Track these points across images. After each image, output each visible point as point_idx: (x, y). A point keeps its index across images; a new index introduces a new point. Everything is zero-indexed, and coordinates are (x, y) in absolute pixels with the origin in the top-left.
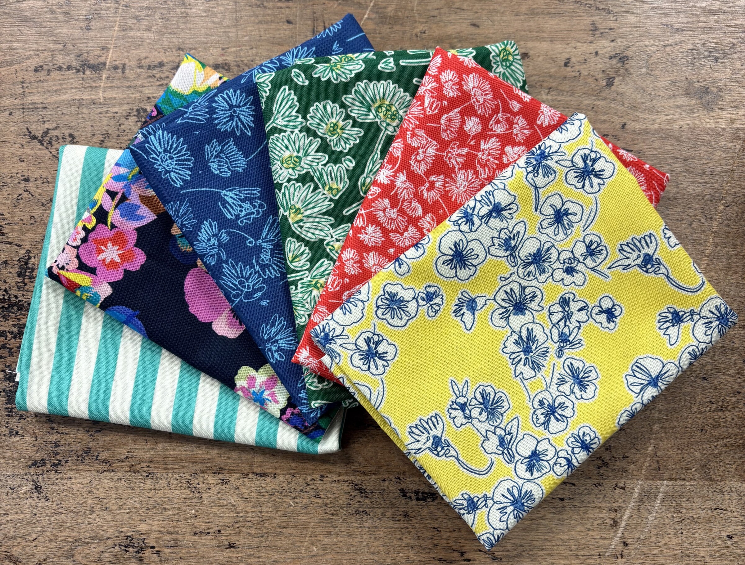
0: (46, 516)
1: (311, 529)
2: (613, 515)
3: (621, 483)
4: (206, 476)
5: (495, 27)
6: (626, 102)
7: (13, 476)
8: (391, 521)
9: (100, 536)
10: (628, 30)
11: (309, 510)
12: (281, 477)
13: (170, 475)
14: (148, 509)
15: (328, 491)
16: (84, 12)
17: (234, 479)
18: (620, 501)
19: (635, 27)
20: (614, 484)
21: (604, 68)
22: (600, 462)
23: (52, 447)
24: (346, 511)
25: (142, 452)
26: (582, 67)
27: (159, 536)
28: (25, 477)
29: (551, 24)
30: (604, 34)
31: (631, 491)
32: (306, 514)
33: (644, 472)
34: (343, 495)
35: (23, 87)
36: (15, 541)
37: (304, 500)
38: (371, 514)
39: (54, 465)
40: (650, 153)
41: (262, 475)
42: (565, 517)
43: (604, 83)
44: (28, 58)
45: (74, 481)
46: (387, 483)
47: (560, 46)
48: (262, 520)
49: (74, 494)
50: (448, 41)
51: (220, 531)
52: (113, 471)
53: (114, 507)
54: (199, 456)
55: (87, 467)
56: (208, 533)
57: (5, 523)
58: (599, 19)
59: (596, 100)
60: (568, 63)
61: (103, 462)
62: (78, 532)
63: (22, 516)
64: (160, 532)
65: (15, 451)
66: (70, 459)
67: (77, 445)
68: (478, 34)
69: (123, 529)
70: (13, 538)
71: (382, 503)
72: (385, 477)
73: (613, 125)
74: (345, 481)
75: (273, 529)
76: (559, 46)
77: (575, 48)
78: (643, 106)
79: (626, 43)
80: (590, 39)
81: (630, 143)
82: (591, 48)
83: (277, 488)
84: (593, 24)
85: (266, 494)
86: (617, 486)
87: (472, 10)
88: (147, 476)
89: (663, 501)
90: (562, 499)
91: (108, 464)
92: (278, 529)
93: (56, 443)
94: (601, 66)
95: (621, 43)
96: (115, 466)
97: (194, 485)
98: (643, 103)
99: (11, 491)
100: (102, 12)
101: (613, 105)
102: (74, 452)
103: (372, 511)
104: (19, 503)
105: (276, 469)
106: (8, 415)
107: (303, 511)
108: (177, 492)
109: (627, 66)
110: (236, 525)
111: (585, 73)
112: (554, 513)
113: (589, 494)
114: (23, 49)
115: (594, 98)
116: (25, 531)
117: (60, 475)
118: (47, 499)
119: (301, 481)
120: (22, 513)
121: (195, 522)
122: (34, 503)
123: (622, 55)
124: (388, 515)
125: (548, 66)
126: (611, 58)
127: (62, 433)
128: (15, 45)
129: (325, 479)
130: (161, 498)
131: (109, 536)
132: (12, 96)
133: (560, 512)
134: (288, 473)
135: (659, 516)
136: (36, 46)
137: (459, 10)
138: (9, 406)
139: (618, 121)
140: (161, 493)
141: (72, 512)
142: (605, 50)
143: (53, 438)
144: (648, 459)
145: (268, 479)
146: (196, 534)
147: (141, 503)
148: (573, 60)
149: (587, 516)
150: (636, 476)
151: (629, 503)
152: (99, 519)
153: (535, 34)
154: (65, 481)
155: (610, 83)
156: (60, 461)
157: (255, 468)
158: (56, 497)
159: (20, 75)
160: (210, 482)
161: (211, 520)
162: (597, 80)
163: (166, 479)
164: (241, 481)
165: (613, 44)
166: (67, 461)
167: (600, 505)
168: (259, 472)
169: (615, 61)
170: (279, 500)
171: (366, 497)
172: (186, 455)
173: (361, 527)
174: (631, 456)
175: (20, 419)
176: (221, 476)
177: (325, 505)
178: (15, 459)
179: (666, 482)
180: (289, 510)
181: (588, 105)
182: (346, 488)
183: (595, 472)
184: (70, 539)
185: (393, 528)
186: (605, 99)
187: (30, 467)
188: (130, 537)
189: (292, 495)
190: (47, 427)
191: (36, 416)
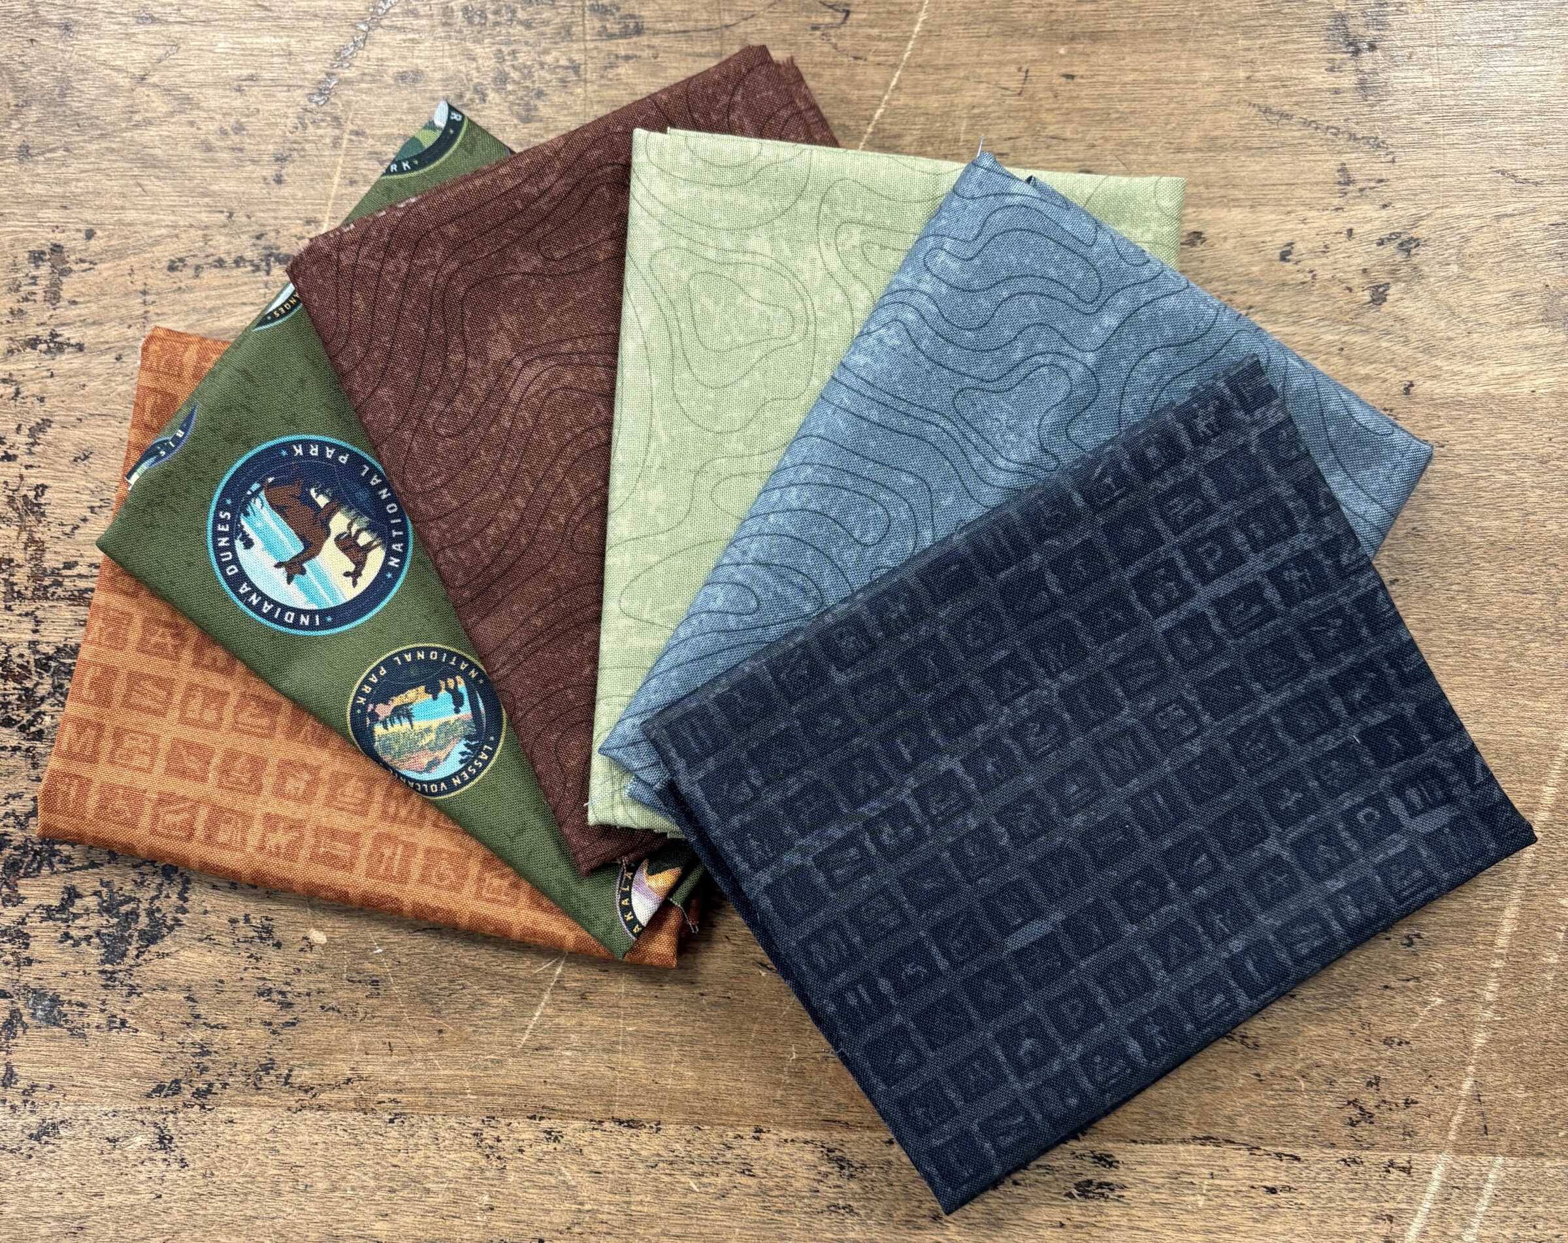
0: (182, 1199)
3: (1402, 1159)
4: (515, 1125)
7: (115, 1113)
12: (670, 1130)
13: (439, 1119)
14: (393, 1191)
15: (771, 1164)
17: (574, 1130)
20: (1386, 1159)
23: (195, 1055)
25: (380, 1069)
28: (139, 1117)
31: (1425, 1177)
33: (1452, 1137)
34: (802, 1172)
37: (720, 1182)
38: (862, 1212)
39: (198, 1094)
41: (631, 1124)
45: (238, 1127)
48: (631, 1220)
49: (238, 1155)
52: (320, 1108)
53: (322, 1185)
54: (500, 1080)
55: (266, 1098)
61: (300, 1088)
65: (119, 1061)
66: (231, 1080)
67: (246, 1052)
69: (339, 1231)
71: (886, 1189)
74: (806, 1142)
83: (663, 1152)
85: (640, 1165)
86: (1391, 1164)
88: (391, 1121)
91: (310, 1094)
93: (202, 1047)
96: (324, 1098)
97: (490, 1142)
99: (109, 1146)
102: (239, 1067)
104: (125, 1170)
105: (662, 1112)
106: (105, 987)
108: (452, 1156)
112: (1255, 1221)
117: (210, 1115)
118: (183, 1163)
119: (714, 1139)
120: (133, 1190)
121: (490, 1220)
122: (156, 1172)
127: (216, 1027)
129: (764, 1136)
130: (419, 1167)
133: (1267, 1217)
134: (685, 1122)
138: (108, 967)
140: (419, 1157)
141: (235, 1193)
143: (198, 1036)
145: (643, 1134)
147: (377, 1176)
150: (1435, 1145)
152: (289, 1210)
154: (222, 1127)
156: (211, 1085)
157: (617, 1108)
158: (201, 1160)
160: (523, 1136)
161: (524, 1217)
163: (431, 1128)
164: (587, 1136)
166: (225, 1085)
168: (624, 1118)
170: (666, 1178)
171: (851, 1176)
172: (473, 1077)
175: (130, 994)
176: (545, 1124)
178: (118, 1077)
180: (688, 1201)
182: (809, 1157)
187: (149, 1096)
189: (694, 1168)
190: (184, 1013)
191: (164, 989)
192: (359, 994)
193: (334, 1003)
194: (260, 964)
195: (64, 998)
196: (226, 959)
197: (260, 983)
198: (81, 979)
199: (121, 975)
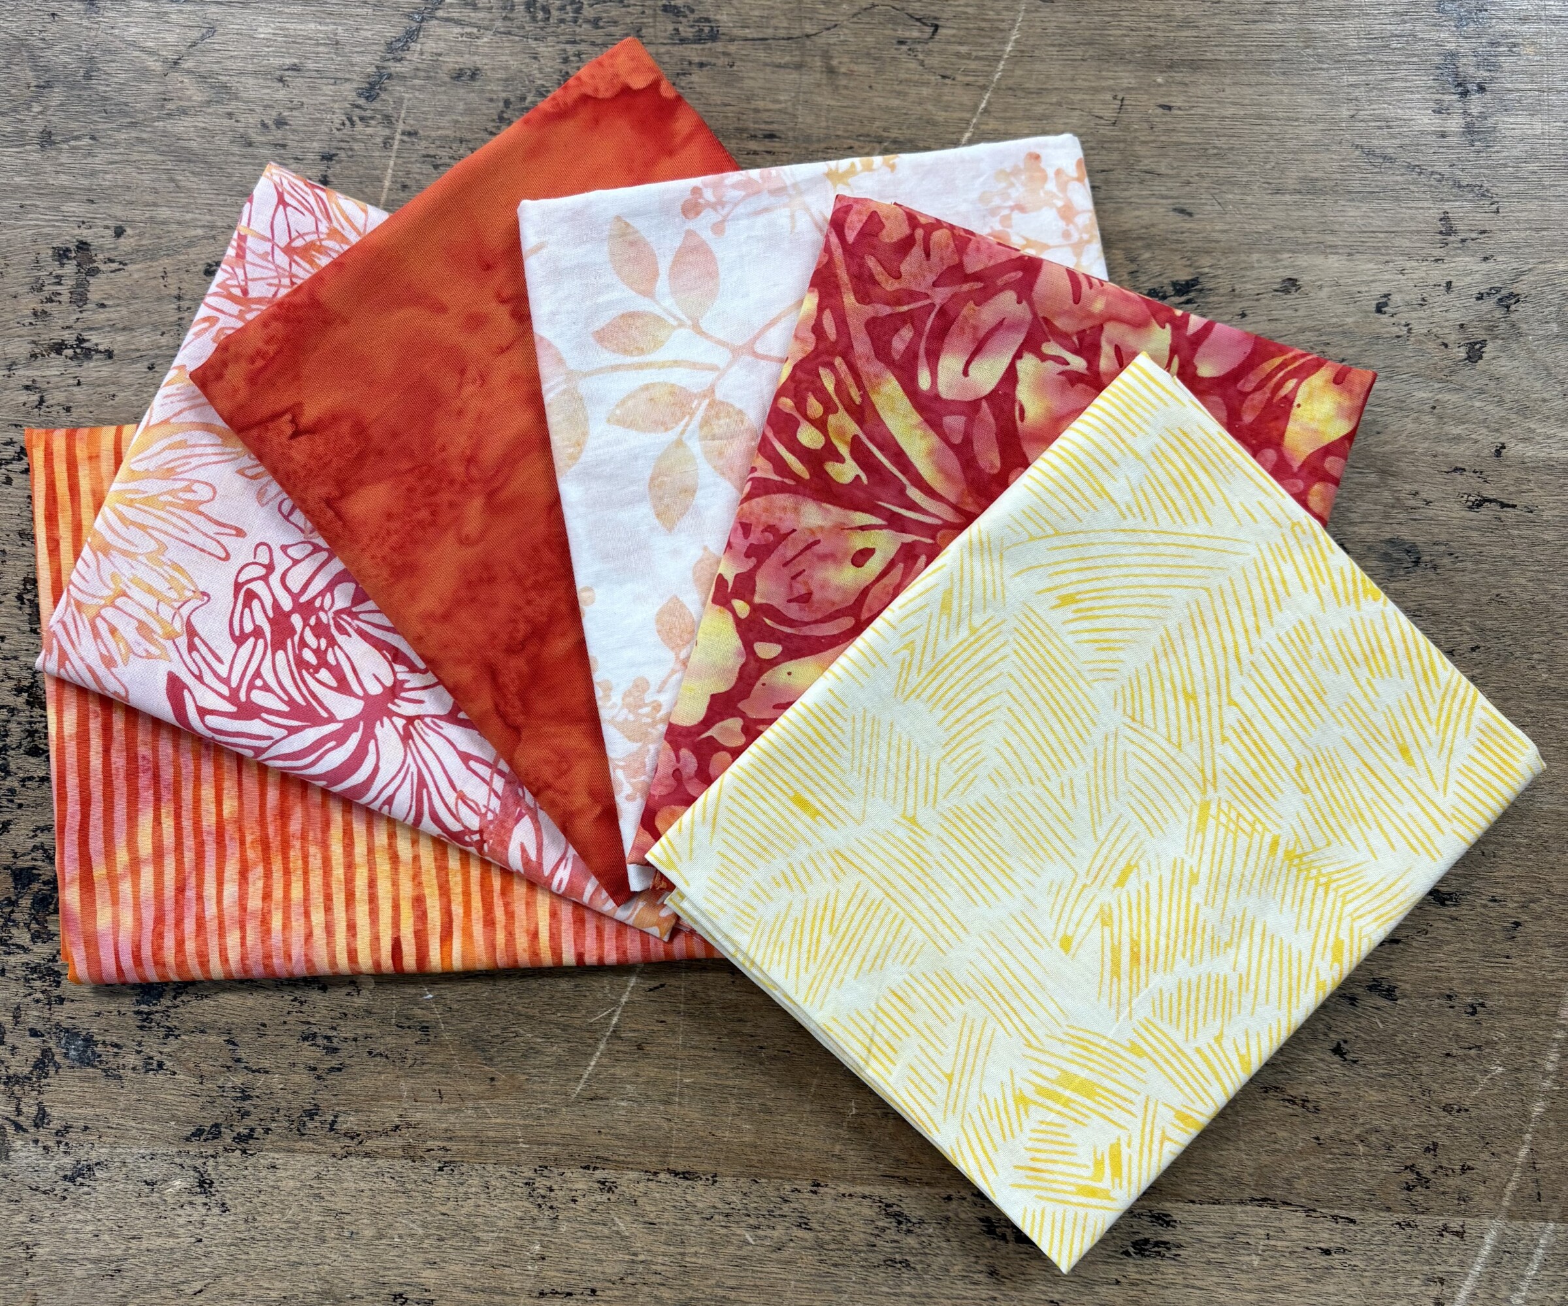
0: (223, 1244)
1: (789, 1294)
2: (1434, 1290)
3: (1455, 1224)
4: (568, 1174)
5: (1228, 218)
6: (1507, 397)
7: (153, 1156)
8: (960, 1285)
9: (337, 1291)
10: (1523, 235)
11: (786, 1254)
12: (728, 1182)
13: (490, 1168)
14: (441, 1239)
15: (828, 1217)
16: (315, 144)
17: (628, 1181)
18: (1451, 1260)
19: (1538, 230)
20: (1440, 1224)
21: (1465, 321)
22: (1411, 1177)
23: (235, 1099)
24: (866, 1260)
25: (430, 1117)
26: (1414, 315)
27: (463, 1296)
28: (178, 1160)
29: (1353, 214)
30: (1469, 243)
31: (1477, 1241)
32: (779, 1261)
33: (1506, 1203)
34: (860, 1226)
35: (179, 309)
36: (154, 1294)
37: (776, 1234)
38: (919, 1267)
39: (239, 1138)
40: (1556, 512)
41: (686, 1175)
42: (1331, 1289)
43: (1462, 353)
44: (191, 243)
45: (281, 1173)
46: (954, 1205)
47: (1371, 266)
48: (685, 1271)
49: (281, 1201)
50: (1121, 245)
51: (593, 1291)
52: (367, 1155)
53: (369, 1232)
54: (553, 1130)
55: (310, 1144)
56: (570, 1294)
57: (134, 1256)
58: (1460, 209)
59: (1440, 391)
60: (1386, 304)
61: (345, 1134)
62: (291, 1281)
63: (172, 1242)
64: (467, 1289)
65: (156, 1103)
66: (273, 1125)
67: (290, 1097)
68: (1190, 230)
69: (386, 1280)
70: (152, 1288)
71: (944, 1244)
72: (950, 1192)
73: (1476, 446)
74: (864, 1197)
75: (708, 1291)
76: (1366, 266)
77: (1402, 272)
78: (1544, 409)
79: (1515, 265)
80: (1438, 252)
81: (1512, 489)
82: (1438, 274)
83: (719, 1205)
84: (1445, 219)
85: (696, 1217)
86: (1445, 1228)
87: (1178, 175)
88: (441, 1169)
89: (1544, 1266)
90: (1327, 1252)
91: (356, 1141)
92: (720, 1292)
93: (243, 1091)
94: (1456, 316)
95: (1504, 265)
96: (370, 1144)
97: (542, 1192)
98: (1544, 400)
99: (147, 1189)
100: (356, 146)
101: (1478, 404)
102: (282, 1112)
103: (921, 1262)
104: (164, 1214)
105: (718, 1164)
106: (141, 1028)
107: (774, 1256)
108: (503, 1205)
109: (1514, 316)
110: (630, 1280)
111: (1419, 329)
112: (1309, 1281)
113: (1385, 1243)
114: (179, 223)
115: (1437, 385)
116: (178, 1275)
117: (252, 1160)
118: (224, 1208)
119: (771, 1193)
120: (171, 1235)
121: (541, 1270)
122: (196, 1217)
123: (1504, 292)
124: (956, 1270)
125: (1340, 309)
126: (1480, 297)
127: (258, 1071)
128: (164, 213)
129: (821, 1190)
130: (469, 1215)
131: (356, 1292)
132: (155, 326)
133: (1321, 1277)
134: (742, 1174)
135: (1534, 1296)
136: (208, 217)
137: (1148, 176)
138: (144, 1008)
139: (1487, 440)
140: (468, 1207)
141: (278, 1238)
142: (1468, 279)
143: (238, 1079)
144: (1516, 1175)
145: (699, 1186)
146: (542, 1294)
147: (425, 1225)
148: (1396, 298)
149: (1378, 1288)
150: (1489, 1210)
151: (1471, 1267)
152: (334, 1257)
153: (1314, 236)
154: (264, 1173)
155: (1475, 353)
156: (252, 1130)
157: (672, 1159)
158: (243, 1205)
159: (172, 280)
160: (577, 1186)
161: (577, 1268)
162: (1446, 346)
163: (482, 1176)
164: (641, 1187)
165: (1484, 266)
166: (267, 1131)
167: (1409, 1267)
168: (680, 1169)
169: (1491, 302)
170: (723, 1231)
171: (909, 1231)
172: (526, 1126)
173: (896, 1295)
174: (1479, 1165)
175: (167, 1036)
176: (599, 1175)
177: (820, 1245)
178: (156, 1120)
179: (1551, 1226)
180: (743, 1252)
181: (1423, 401)
182: (866, 1212)
183: (1400, 1197)
184: (272, 1294)
185: (965, 1298)
186: (1461, 388)
187: (188, 1139)
188: (401, 1295)
189: (751, 1221)
190: (225, 1057)
191: (202, 1032)
192: (408, 1041)
193: (382, 1049)
194: (304, 1008)
195: (97, 1038)
196: (268, 1002)
197: (305, 1027)
198: (115, 1020)
199: (157, 1017)
